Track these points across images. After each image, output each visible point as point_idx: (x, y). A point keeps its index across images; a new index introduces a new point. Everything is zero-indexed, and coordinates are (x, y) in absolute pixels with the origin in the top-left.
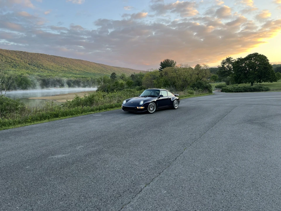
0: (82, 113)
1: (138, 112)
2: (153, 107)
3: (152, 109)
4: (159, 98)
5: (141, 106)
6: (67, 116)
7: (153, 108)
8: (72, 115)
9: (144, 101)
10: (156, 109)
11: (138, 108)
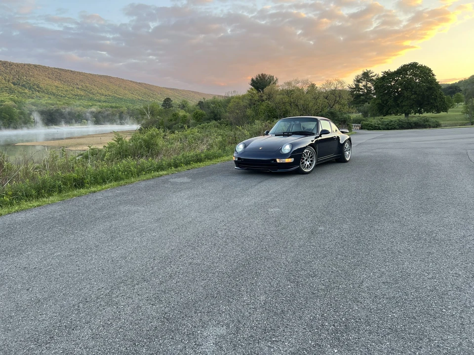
0: (138, 174)
1: (279, 171)
2: (311, 158)
3: (308, 163)
4: (320, 136)
5: (285, 156)
6: (104, 182)
7: (311, 161)
8: (117, 179)
9: (293, 145)
10: (317, 162)
11: (278, 161)
